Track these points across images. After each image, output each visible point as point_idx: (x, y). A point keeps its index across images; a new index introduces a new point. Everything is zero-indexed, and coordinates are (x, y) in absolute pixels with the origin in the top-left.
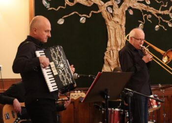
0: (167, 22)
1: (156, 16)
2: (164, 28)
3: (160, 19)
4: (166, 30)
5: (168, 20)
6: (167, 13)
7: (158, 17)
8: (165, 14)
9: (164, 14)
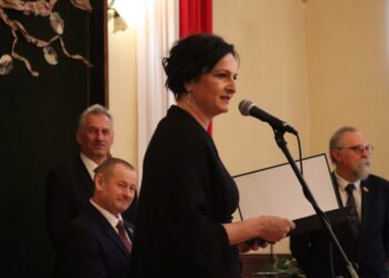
0: (41, 44)
1: (4, 17)
2: (28, 66)
3: (18, 31)
4: (36, 74)
5: (46, 40)
6: (44, 12)
7: (11, 24)
8: (37, 12)
9: (32, 14)
